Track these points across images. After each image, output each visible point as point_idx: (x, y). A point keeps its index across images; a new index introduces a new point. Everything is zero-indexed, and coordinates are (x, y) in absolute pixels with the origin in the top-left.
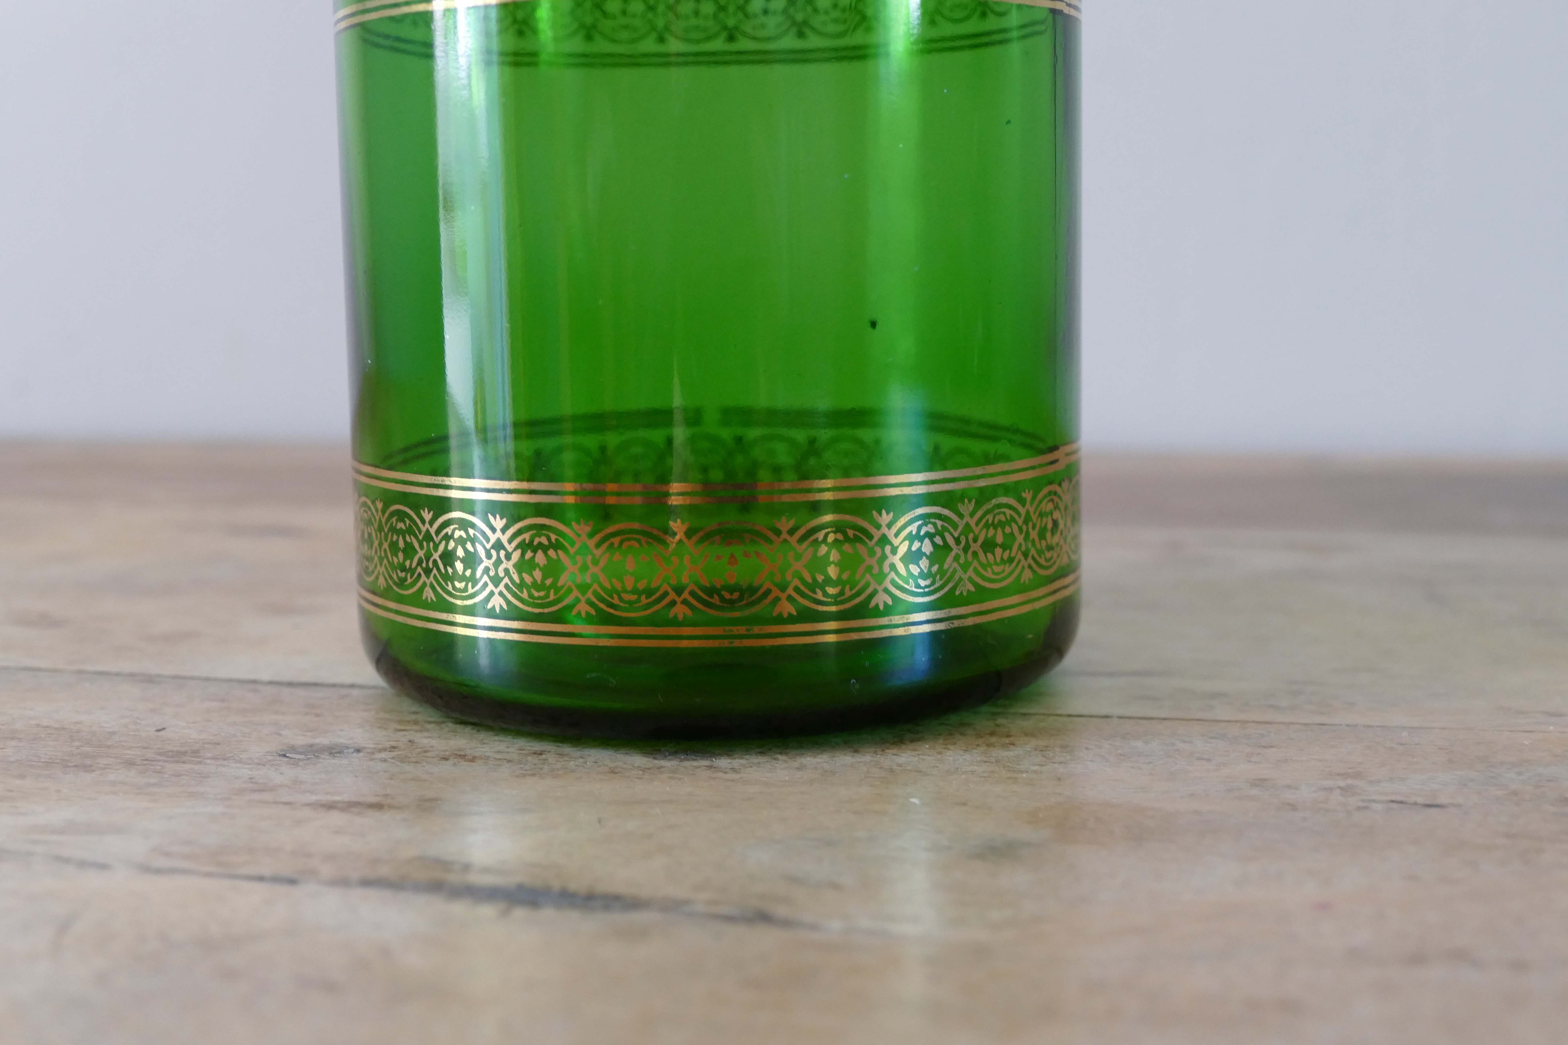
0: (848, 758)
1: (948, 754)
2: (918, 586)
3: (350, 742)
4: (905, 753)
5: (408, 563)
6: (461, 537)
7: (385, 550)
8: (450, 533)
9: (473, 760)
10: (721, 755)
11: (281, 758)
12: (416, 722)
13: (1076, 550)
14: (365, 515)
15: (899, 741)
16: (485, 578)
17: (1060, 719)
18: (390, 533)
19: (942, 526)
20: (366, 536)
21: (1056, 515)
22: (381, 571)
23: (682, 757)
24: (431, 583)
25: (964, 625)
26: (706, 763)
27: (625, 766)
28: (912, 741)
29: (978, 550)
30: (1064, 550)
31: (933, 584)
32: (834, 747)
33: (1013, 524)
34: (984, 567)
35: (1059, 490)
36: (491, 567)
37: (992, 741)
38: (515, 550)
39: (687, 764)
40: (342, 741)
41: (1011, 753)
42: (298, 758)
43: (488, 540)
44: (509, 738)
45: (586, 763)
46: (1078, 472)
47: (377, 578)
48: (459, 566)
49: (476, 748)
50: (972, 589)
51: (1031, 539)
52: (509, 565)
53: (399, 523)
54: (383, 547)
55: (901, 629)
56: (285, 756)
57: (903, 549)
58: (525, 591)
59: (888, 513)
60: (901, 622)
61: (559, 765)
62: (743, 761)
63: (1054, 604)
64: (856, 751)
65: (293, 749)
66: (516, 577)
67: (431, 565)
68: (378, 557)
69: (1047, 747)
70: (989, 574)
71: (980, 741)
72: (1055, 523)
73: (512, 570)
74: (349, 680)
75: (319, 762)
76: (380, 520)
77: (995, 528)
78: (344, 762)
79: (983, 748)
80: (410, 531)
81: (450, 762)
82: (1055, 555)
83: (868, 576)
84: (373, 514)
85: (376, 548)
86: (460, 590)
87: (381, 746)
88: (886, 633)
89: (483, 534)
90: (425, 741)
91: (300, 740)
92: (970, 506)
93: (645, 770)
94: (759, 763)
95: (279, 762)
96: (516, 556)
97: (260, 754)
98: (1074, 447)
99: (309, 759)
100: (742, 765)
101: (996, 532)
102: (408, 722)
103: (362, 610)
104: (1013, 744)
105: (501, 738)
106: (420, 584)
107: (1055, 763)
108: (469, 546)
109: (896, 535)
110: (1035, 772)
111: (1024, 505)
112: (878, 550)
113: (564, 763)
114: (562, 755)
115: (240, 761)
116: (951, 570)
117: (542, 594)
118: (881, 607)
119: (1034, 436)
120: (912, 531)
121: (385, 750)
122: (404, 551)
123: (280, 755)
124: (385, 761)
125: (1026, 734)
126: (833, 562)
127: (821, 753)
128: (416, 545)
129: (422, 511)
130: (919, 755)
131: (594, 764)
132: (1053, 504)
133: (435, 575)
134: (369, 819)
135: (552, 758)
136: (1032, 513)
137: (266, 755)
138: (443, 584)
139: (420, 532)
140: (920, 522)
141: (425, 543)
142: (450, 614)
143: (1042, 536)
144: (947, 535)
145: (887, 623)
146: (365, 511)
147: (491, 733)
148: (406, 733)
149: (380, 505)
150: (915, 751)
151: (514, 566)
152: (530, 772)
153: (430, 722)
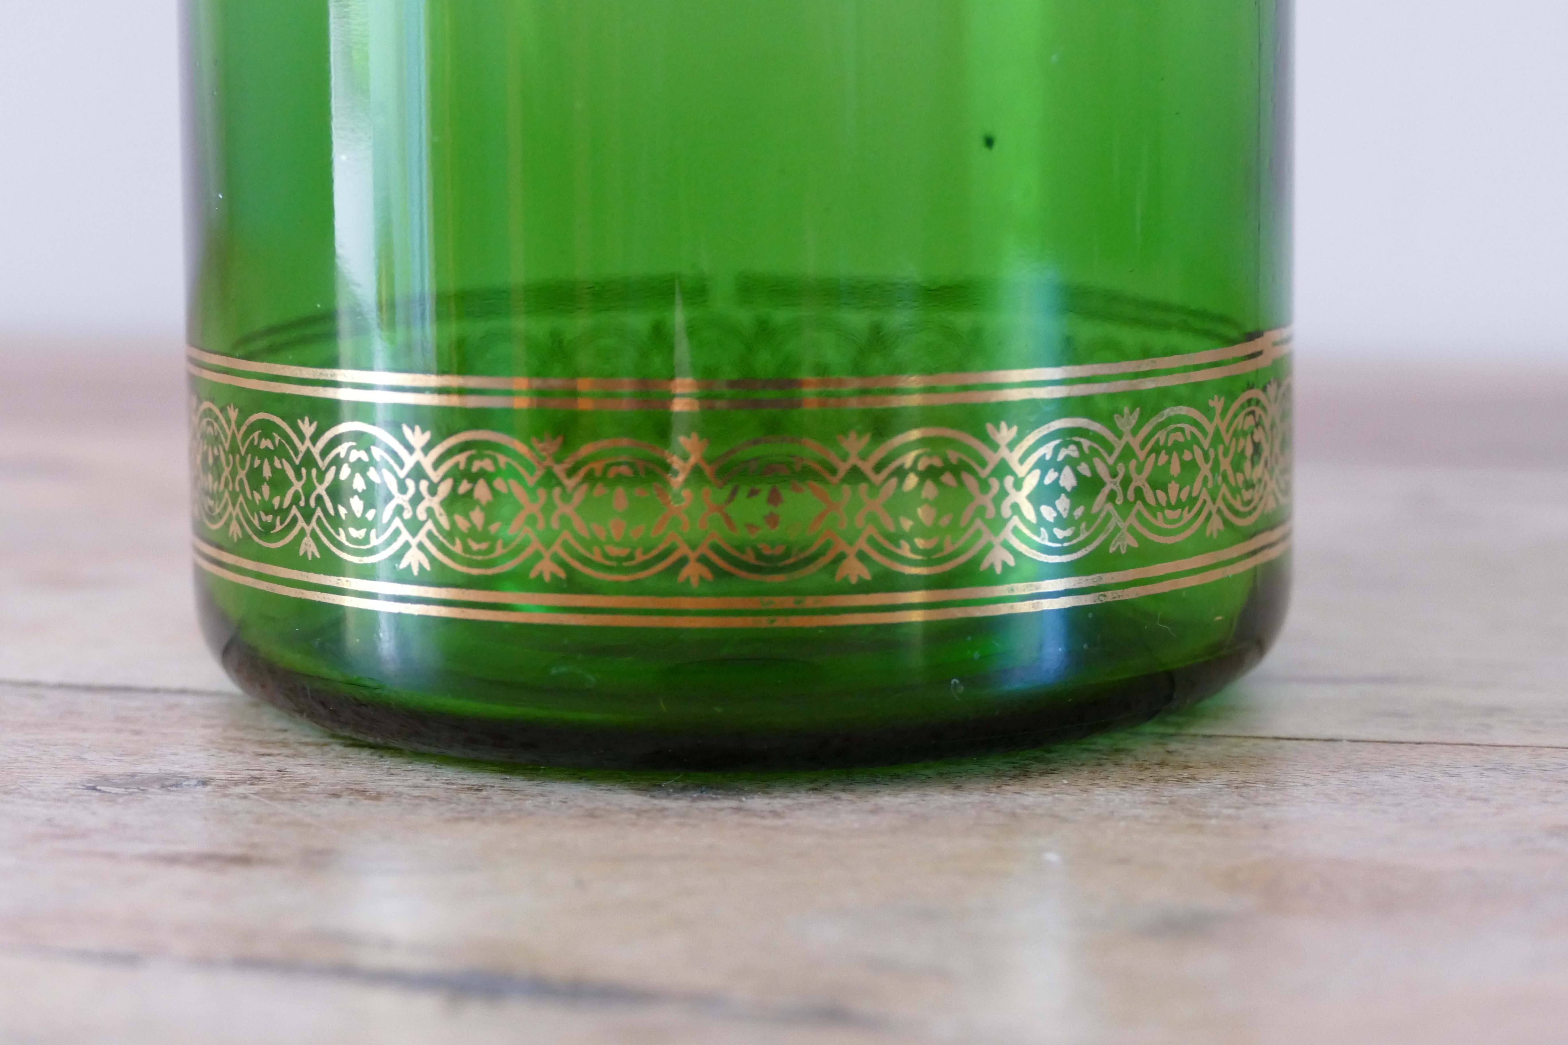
0: (946, 797)
1: (1097, 792)
2: (1053, 538)
3: (188, 771)
4: (1033, 791)
5: (276, 501)
6: (359, 459)
7: (241, 482)
8: (342, 455)
9: (378, 797)
10: (753, 792)
11: (90, 792)
12: (285, 744)
13: (1287, 491)
14: (210, 429)
15: (1023, 774)
16: (397, 523)
17: (1263, 743)
18: (250, 455)
19: (1090, 448)
20: (211, 461)
21: (1259, 436)
22: (234, 515)
23: (695, 795)
24: (313, 531)
25: (1121, 598)
26: (732, 803)
27: (608, 807)
28: (1042, 774)
29: (1143, 485)
30: (1269, 488)
31: (1075, 535)
32: (926, 781)
33: (1195, 447)
34: (1153, 511)
35: (1262, 397)
36: (407, 506)
37: (1162, 774)
38: (443, 479)
39: (703, 804)
40: (176, 768)
41: (1192, 792)
42: (114, 792)
43: (401, 465)
44: (430, 767)
45: (548, 802)
46: (1289, 373)
47: (227, 525)
48: (357, 504)
49: (381, 780)
50: (1135, 545)
51: (1221, 469)
52: (432, 502)
53: (263, 440)
54: (238, 478)
55: (1028, 602)
56: (94, 789)
57: (1031, 482)
58: (458, 541)
59: (1009, 427)
60: (1027, 592)
61: (509, 805)
62: (788, 802)
63: (1255, 569)
64: (958, 788)
65: (106, 780)
66: (444, 521)
67: (312, 503)
68: (230, 492)
69: (1244, 782)
70: (1160, 523)
71: (1145, 774)
72: (1257, 447)
73: (438, 510)
74: (177, 683)
75: (147, 798)
76: (234, 435)
77: (1169, 453)
78: (185, 798)
79: (1150, 784)
80: (280, 452)
81: (344, 800)
82: (1256, 498)
83: (978, 523)
84: (221, 427)
85: (226, 479)
86: (356, 541)
87: (236, 777)
88: (1003, 609)
89: (395, 455)
90: (303, 770)
91: (114, 768)
92: (1131, 418)
93: (640, 813)
94: (812, 805)
95: (87, 798)
96: (444, 489)
97: (57, 786)
98: (1285, 332)
99: (131, 794)
100: (788, 807)
101: (1170, 458)
102: (274, 743)
103: (199, 573)
104: (1194, 779)
105: (418, 767)
106: (295, 531)
107: (1258, 804)
108: (372, 473)
109: (1022, 461)
110: (1229, 817)
111: (1211, 420)
112: (995, 483)
113: (517, 802)
114: (512, 791)
115: (29, 796)
116: (1102, 515)
117: (483, 546)
118: (998, 570)
119: (1223, 319)
120: (1044, 455)
121: (243, 782)
122: (272, 483)
123: (88, 788)
124: (245, 797)
125: (1214, 765)
126: (926, 501)
127: (905, 790)
128: (290, 473)
129: (299, 422)
130: (1054, 793)
131: (561, 804)
132: (1255, 417)
133: (319, 518)
134: (236, 877)
135: (498, 797)
136: (1223, 432)
137: (66, 788)
138: (332, 531)
139: (297, 453)
140: (1057, 442)
141: (304, 471)
142: (342, 578)
143: (1237, 468)
144: (1097, 461)
145: (1007, 594)
146: (209, 423)
147: (400, 760)
148: (271, 758)
149: (233, 414)
150: (1048, 787)
151: (442, 503)
152: (466, 815)
153: (307, 744)
